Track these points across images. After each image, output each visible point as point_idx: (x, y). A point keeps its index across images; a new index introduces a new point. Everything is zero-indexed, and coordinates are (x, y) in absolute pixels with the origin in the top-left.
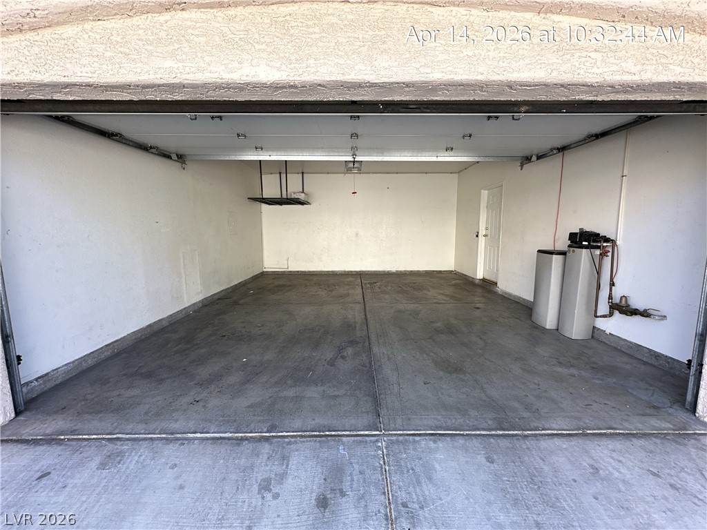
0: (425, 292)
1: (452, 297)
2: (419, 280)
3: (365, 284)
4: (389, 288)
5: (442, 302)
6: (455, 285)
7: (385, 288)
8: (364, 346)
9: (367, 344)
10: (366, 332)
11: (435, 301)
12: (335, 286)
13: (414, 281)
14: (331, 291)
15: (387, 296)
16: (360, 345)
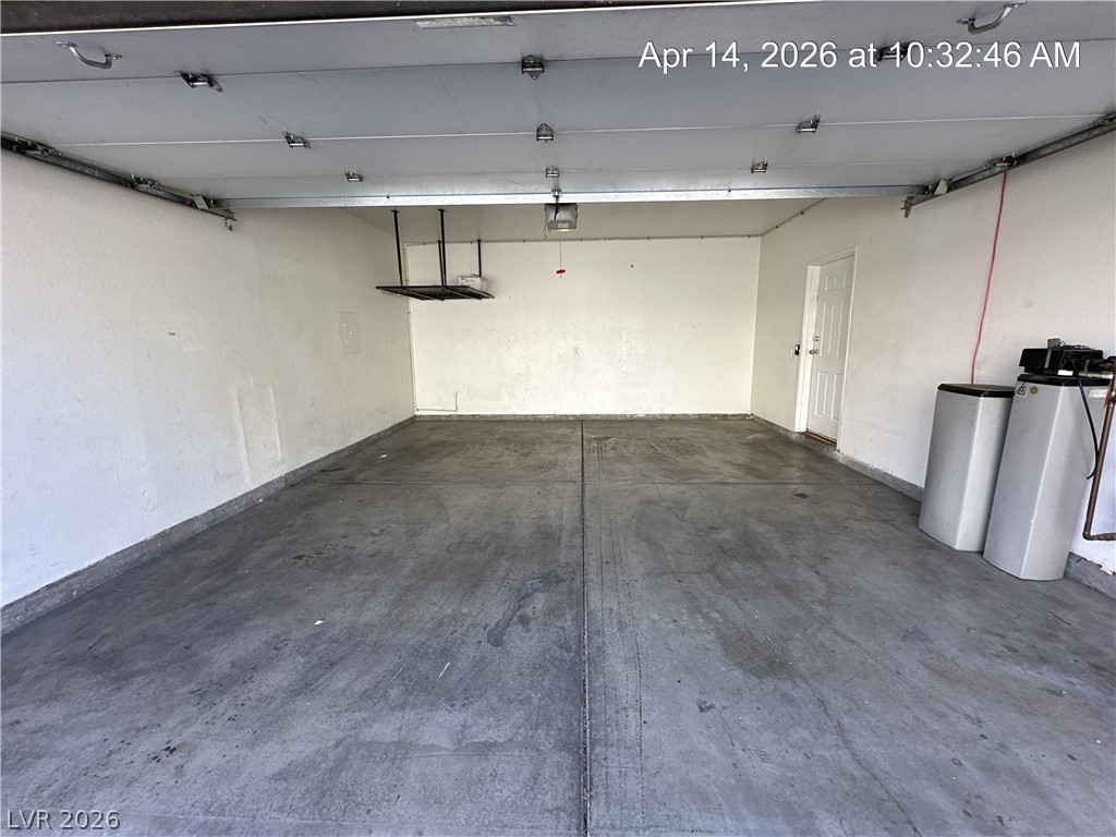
0: (697, 457)
1: (750, 470)
2: (686, 432)
3: (589, 441)
4: (632, 449)
5: (732, 480)
6: (753, 444)
7: (624, 450)
8: (570, 591)
9: (577, 584)
10: (579, 553)
11: (717, 478)
12: (534, 444)
13: (678, 436)
14: (526, 455)
15: (626, 468)
16: (563, 587)
